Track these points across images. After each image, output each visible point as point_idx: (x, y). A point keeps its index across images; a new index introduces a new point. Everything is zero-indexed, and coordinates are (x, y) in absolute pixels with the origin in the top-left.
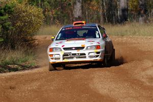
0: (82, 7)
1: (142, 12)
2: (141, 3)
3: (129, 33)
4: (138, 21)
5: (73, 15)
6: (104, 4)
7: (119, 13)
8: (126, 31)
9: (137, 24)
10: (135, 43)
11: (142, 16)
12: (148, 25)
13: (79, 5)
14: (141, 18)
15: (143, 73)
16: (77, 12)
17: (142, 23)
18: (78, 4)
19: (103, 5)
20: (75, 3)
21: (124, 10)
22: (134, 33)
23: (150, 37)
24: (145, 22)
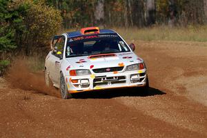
0: (105, 8)
1: (172, 14)
2: (170, 3)
3: (157, 38)
4: (167, 24)
5: (94, 17)
6: (129, 5)
7: (146, 15)
8: (154, 35)
9: (166, 28)
10: (164, 49)
11: (171, 18)
12: (178, 29)
13: (101, 6)
14: (170, 21)
15: (173, 83)
16: (99, 14)
17: (171, 26)
18: (100, 4)
19: (127, 6)
20: (96, 4)
21: (152, 12)
22: (163, 38)
23: (180, 42)
24: (175, 25)
